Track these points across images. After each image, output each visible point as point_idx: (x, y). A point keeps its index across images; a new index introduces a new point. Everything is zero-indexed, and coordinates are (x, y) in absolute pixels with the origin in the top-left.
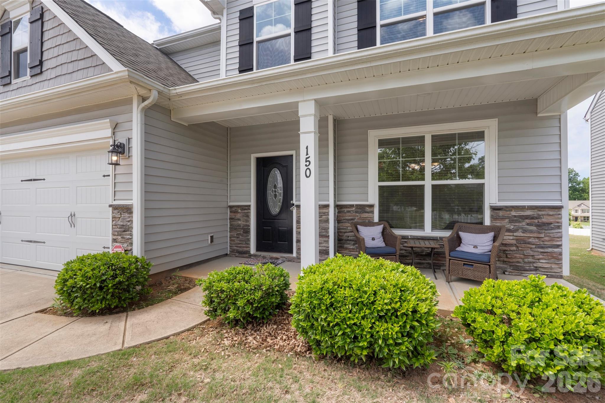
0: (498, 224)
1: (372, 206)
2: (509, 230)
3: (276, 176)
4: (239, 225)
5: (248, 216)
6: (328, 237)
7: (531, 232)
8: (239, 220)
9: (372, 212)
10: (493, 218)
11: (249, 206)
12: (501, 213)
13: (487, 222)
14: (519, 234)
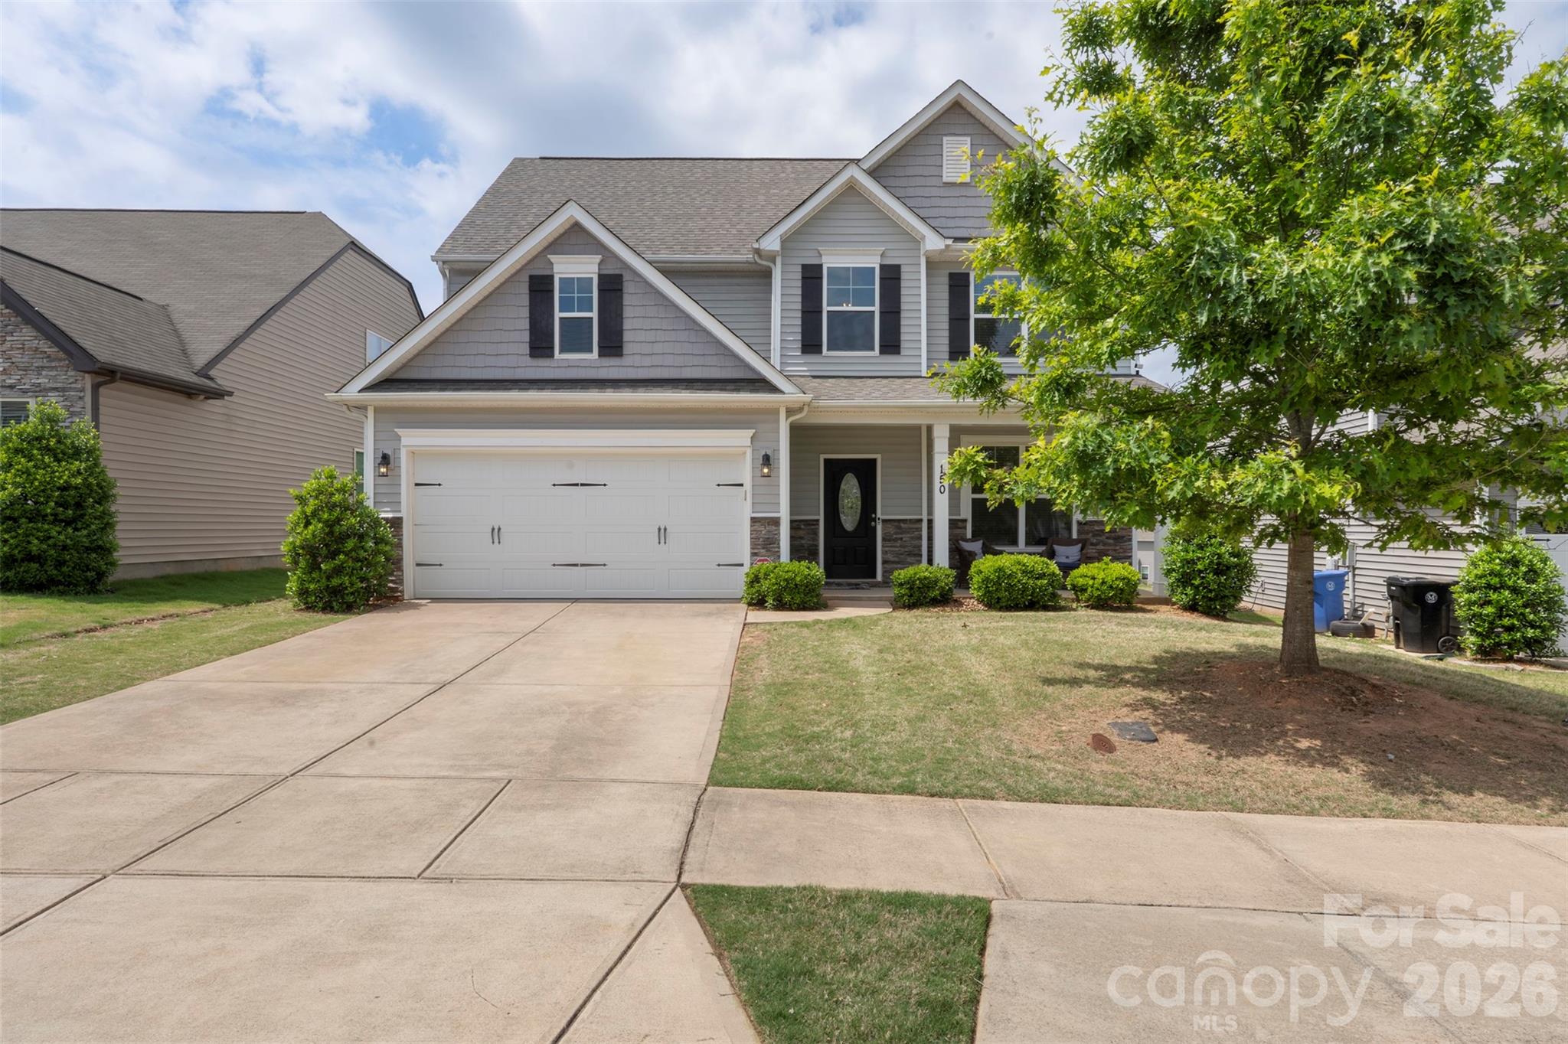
0: (1083, 537)
1: (965, 521)
2: (1092, 544)
3: (850, 487)
4: (802, 545)
5: (816, 533)
6: (921, 556)
7: (1110, 545)
8: (802, 538)
9: (965, 528)
10: (1079, 532)
11: (818, 521)
12: (1086, 528)
13: (1075, 536)
14: (1101, 547)
